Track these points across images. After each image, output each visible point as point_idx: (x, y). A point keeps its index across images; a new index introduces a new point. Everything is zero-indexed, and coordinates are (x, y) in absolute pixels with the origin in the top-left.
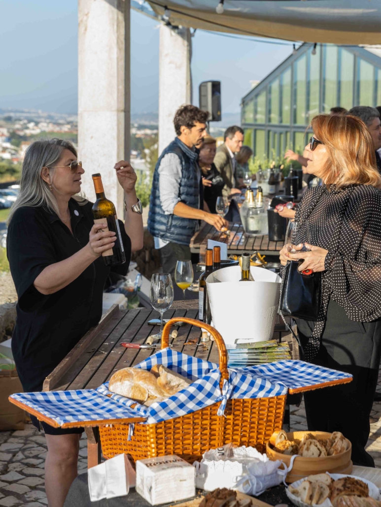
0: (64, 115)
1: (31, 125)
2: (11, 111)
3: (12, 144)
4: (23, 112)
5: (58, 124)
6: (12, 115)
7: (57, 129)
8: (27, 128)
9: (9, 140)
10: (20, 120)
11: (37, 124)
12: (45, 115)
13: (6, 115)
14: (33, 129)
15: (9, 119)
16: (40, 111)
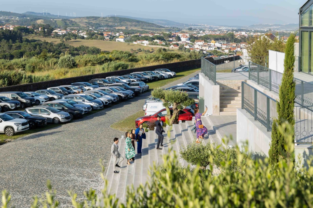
0: (217, 27)
1: (201, 32)
2: (192, 25)
3: (191, 41)
4: (198, 26)
5: (214, 31)
6: (192, 27)
7: (213, 33)
8: (199, 33)
9: (189, 39)
10: (196, 29)
11: (204, 31)
12: (208, 26)
13: (190, 27)
14: (202, 34)
15: (190, 29)
16: (206, 25)
